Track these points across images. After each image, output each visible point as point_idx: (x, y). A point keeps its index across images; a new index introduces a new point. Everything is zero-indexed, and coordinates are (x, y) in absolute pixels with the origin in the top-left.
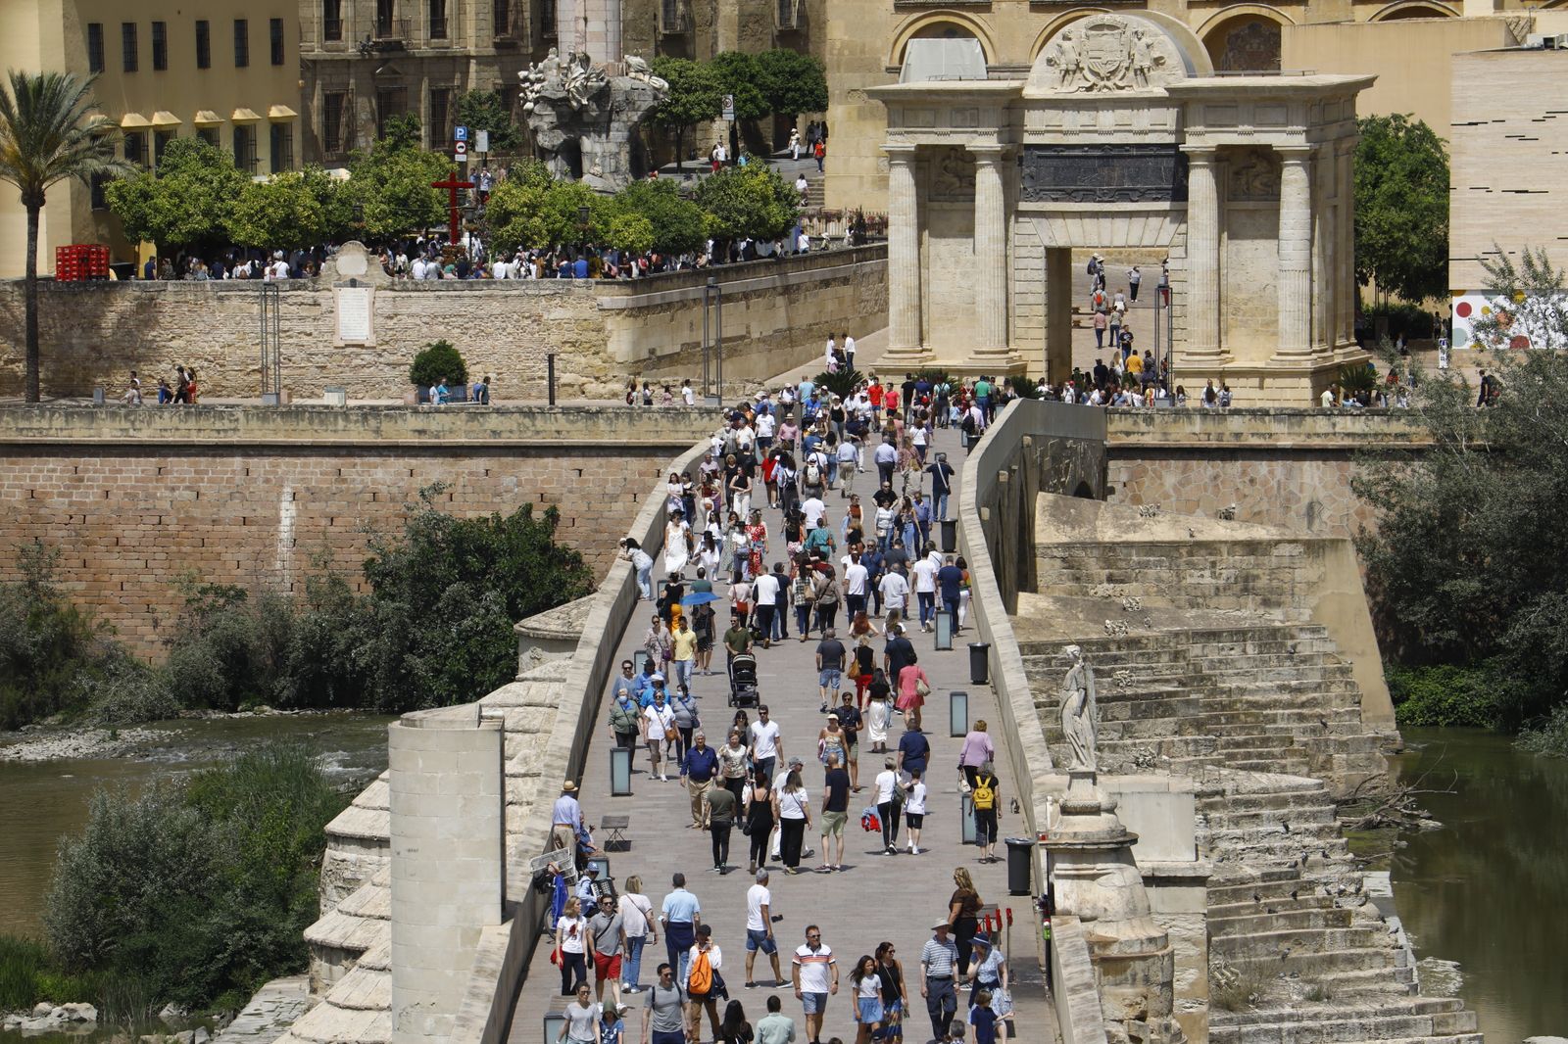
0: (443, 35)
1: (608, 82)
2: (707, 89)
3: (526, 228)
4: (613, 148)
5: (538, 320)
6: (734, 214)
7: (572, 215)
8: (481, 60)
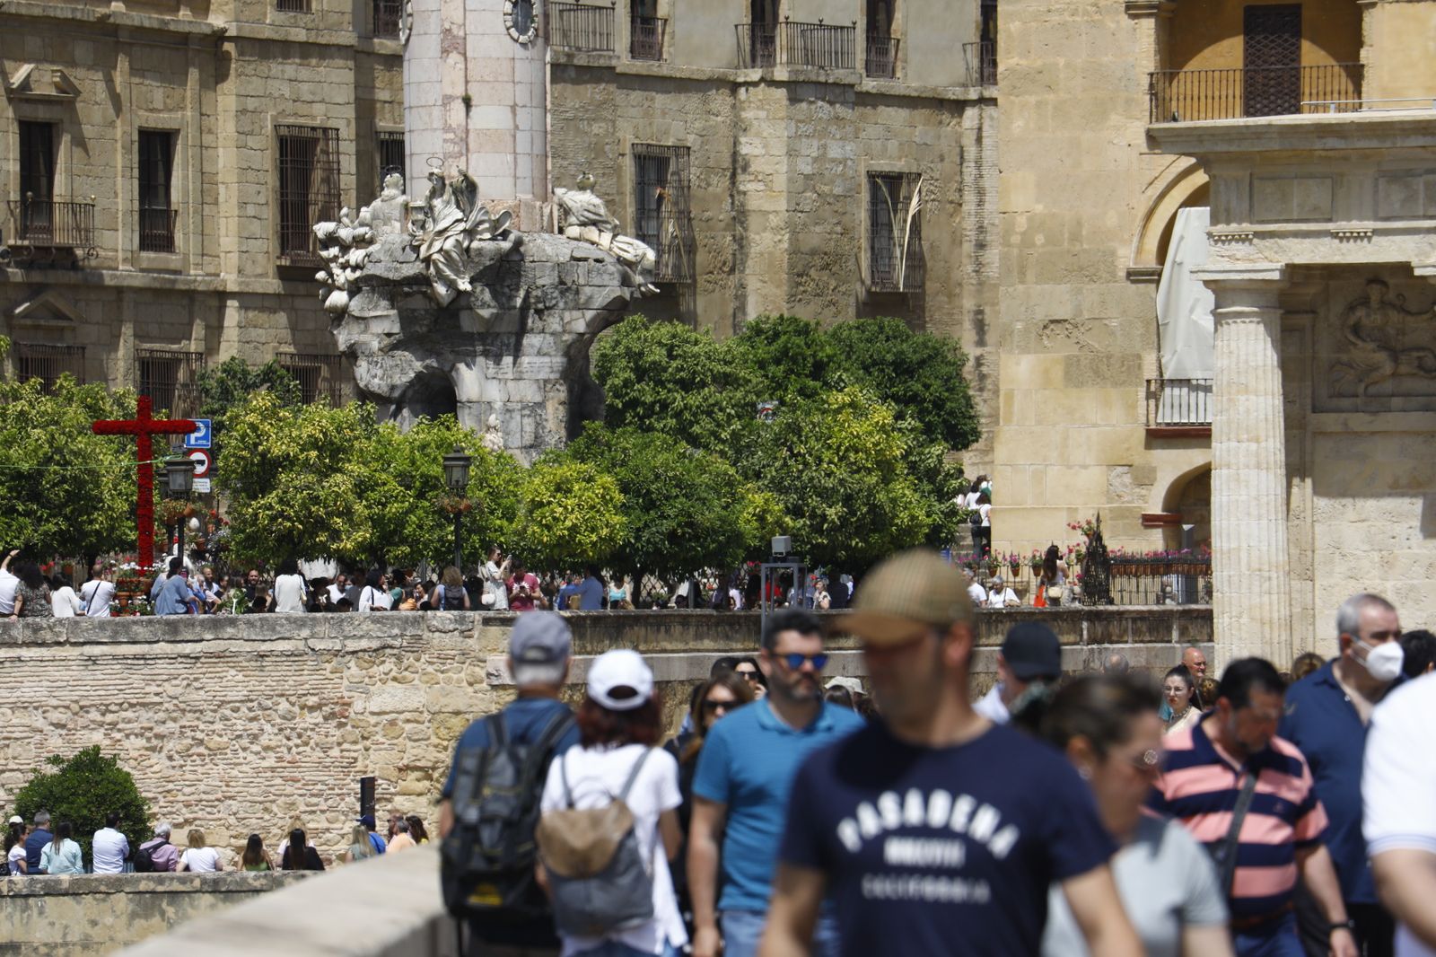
0: (167, 244)
1: (519, 243)
2: (725, 381)
3: (316, 500)
4: (531, 393)
5: (338, 713)
6: (814, 501)
7: (429, 484)
8: (248, 300)
